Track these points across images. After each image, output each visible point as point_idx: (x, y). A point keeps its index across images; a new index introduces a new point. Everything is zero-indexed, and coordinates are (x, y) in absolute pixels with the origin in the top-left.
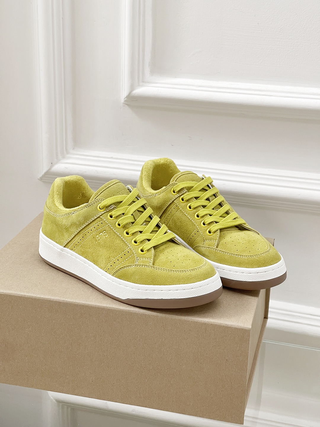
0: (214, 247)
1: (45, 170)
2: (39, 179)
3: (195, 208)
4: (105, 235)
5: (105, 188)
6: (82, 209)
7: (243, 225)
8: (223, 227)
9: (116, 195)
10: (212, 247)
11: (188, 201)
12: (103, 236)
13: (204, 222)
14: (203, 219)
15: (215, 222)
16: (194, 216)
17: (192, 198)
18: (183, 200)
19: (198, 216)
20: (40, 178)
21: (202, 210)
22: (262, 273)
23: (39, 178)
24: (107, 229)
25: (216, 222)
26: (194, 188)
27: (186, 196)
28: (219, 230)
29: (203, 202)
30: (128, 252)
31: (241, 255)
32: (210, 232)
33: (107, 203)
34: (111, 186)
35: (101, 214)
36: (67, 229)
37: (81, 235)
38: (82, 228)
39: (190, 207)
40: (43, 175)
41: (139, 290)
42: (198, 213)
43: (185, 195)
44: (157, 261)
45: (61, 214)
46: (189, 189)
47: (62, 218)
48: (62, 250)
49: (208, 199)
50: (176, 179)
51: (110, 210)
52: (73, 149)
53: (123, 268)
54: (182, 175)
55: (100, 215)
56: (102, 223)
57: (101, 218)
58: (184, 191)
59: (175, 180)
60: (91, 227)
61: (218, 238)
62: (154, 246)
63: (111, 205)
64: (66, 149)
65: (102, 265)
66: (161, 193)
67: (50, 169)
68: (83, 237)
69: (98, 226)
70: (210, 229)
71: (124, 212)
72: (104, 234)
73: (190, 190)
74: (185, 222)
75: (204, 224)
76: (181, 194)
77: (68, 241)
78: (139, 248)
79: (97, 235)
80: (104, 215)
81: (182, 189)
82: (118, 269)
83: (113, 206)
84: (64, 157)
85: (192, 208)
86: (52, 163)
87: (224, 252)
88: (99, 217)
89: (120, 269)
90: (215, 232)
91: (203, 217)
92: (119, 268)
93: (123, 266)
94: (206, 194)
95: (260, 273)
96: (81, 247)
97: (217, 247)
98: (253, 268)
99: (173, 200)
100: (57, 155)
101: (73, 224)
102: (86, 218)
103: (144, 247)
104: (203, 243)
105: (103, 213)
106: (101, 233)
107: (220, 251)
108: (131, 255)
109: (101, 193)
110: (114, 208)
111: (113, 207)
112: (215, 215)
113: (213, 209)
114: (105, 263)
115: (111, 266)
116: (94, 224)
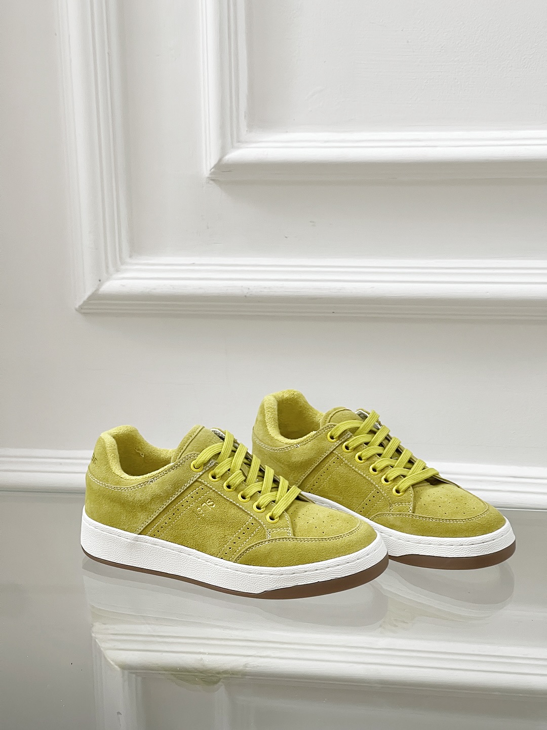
0: (408, 513)
1: (88, 293)
2: (76, 310)
3: (368, 459)
4: (211, 505)
5: (191, 439)
6: (166, 473)
7: (436, 477)
8: (415, 482)
9: (209, 446)
10: (406, 513)
11: (356, 449)
12: (209, 508)
13: (386, 477)
14: (384, 473)
15: (402, 475)
16: (369, 470)
17: (361, 444)
18: (347, 448)
19: (374, 470)
20: (80, 306)
21: (380, 460)
22: (490, 542)
23: (77, 307)
24: (213, 495)
25: (404, 476)
26: (360, 429)
27: (353, 442)
28: (411, 487)
29: (375, 449)
30: (252, 524)
31: (453, 520)
32: (398, 491)
33: (204, 459)
34: (198, 433)
35: (199, 476)
36: (143, 506)
37: (170, 513)
38: (170, 501)
39: (360, 458)
40: (84, 302)
41: (283, 576)
42: (375, 466)
43: (351, 440)
44: (297, 530)
45: (130, 486)
46: (354, 431)
47: (133, 491)
48: (136, 540)
49: (381, 445)
50: (329, 418)
51: (210, 469)
52: (131, 257)
53: (250, 548)
54: (337, 412)
55: (197, 477)
56: (202, 489)
57: (200, 482)
58: (348, 435)
59: (328, 420)
60: (187, 497)
61: (412, 499)
62: (285, 508)
63: (210, 460)
64: (121, 258)
65: (213, 550)
66: (307, 441)
67: (97, 290)
68: (174, 514)
69: (197, 493)
70: (398, 487)
71: (229, 467)
72: (209, 504)
73: (356, 434)
74: (355, 481)
75: (386, 480)
76: (343, 440)
77: (147, 524)
78: (266, 515)
79: (197, 507)
80: (203, 476)
81: (344, 432)
82: (242, 551)
83: (213, 462)
84: (117, 271)
85: (363, 459)
86: (100, 280)
87: (426, 517)
88: (196, 481)
89: (247, 550)
90: (405, 491)
91: (382, 470)
92: (244, 549)
93: (251, 545)
94: (377, 438)
95: (487, 543)
96: (172, 528)
97: (414, 513)
98: (475, 536)
99: (332, 450)
100: (107, 267)
101: (156, 498)
102: (176, 485)
103: (274, 513)
104: (388, 508)
105: (201, 473)
106: (205, 504)
107: (420, 517)
108: (257, 527)
109: (187, 447)
110: (215, 463)
111: (213, 464)
112: (397, 466)
113: (391, 458)
114: (218, 546)
115: (230, 548)
116: (192, 493)
